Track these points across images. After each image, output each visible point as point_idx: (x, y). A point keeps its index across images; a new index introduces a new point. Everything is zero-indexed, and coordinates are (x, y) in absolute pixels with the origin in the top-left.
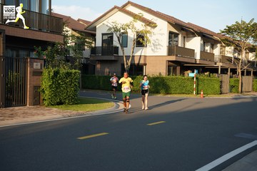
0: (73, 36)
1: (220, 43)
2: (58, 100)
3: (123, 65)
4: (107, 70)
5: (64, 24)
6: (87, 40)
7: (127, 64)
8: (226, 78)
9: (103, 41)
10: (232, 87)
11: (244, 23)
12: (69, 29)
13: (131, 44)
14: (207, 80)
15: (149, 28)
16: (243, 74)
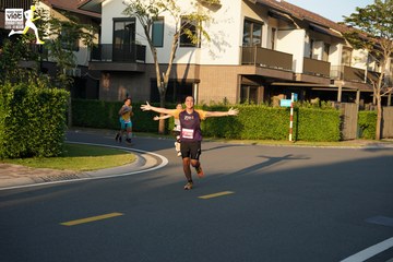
0: (54, 22)
1: (341, 40)
2: (24, 149)
3: (154, 81)
4: (122, 91)
6: (84, 30)
7: (163, 80)
8: (351, 110)
9: (116, 34)
10: (363, 127)
12: (47, 8)
13: (169, 40)
14: (315, 113)
15: (205, 10)
16: (384, 102)
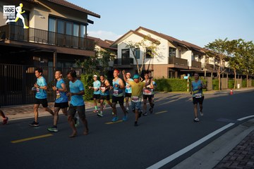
0: (101, 52)
1: (205, 54)
3: (137, 71)
5: (95, 44)
6: (111, 54)
7: (140, 70)
8: (210, 79)
9: (123, 55)
10: (214, 86)
11: (221, 41)
12: (99, 47)
13: (142, 56)
15: (155, 45)
16: (221, 76)
